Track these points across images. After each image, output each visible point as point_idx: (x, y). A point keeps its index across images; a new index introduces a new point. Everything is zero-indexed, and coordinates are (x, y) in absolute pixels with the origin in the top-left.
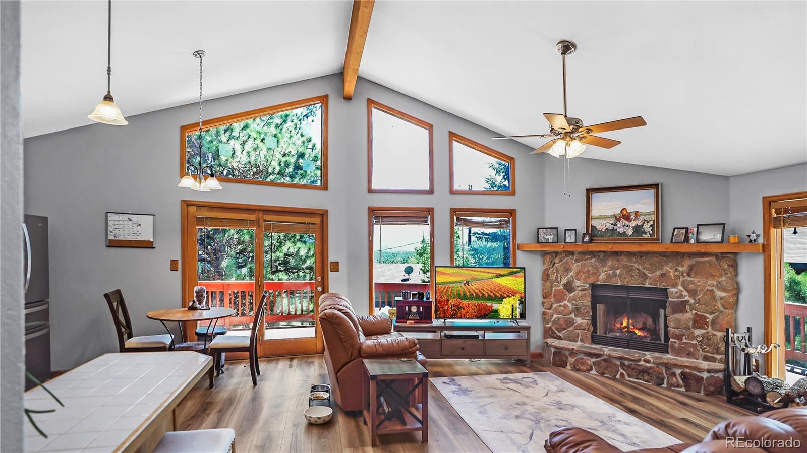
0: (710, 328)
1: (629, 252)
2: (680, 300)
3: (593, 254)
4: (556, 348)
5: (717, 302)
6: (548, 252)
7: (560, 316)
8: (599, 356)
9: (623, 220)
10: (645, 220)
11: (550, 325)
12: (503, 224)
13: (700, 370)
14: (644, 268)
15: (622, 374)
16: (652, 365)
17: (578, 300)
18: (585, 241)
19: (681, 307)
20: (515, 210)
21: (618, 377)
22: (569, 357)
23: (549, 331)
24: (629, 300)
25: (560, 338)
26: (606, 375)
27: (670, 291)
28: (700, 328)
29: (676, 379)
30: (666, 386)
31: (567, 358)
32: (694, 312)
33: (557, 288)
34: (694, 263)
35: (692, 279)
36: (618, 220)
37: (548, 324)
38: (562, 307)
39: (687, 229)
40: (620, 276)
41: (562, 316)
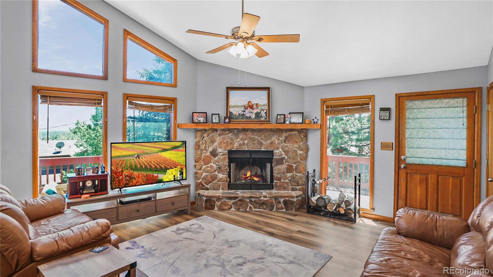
0: (294, 172)
1: (252, 129)
2: (280, 157)
3: (230, 131)
4: (208, 197)
5: (298, 157)
6: (199, 129)
7: (207, 174)
8: (237, 198)
9: (249, 108)
10: (262, 109)
11: (201, 180)
12: (167, 109)
13: (293, 197)
14: (261, 139)
15: (250, 207)
16: (268, 199)
17: (220, 161)
18: (226, 121)
19: (281, 161)
20: (176, 98)
21: (248, 210)
22: (216, 201)
23: (200, 185)
24: (251, 159)
25: (208, 189)
26: (240, 210)
27: (275, 152)
28: (290, 172)
29: (281, 205)
30: (275, 210)
31: (215, 202)
32: (287, 163)
33: (206, 154)
34: (288, 135)
35: (286, 144)
36: (246, 108)
37: (199, 180)
38: (209, 167)
39: (284, 115)
40: (247, 144)
41: (209, 174)
